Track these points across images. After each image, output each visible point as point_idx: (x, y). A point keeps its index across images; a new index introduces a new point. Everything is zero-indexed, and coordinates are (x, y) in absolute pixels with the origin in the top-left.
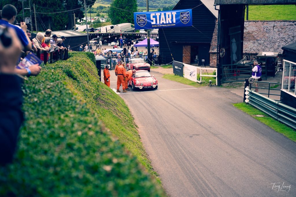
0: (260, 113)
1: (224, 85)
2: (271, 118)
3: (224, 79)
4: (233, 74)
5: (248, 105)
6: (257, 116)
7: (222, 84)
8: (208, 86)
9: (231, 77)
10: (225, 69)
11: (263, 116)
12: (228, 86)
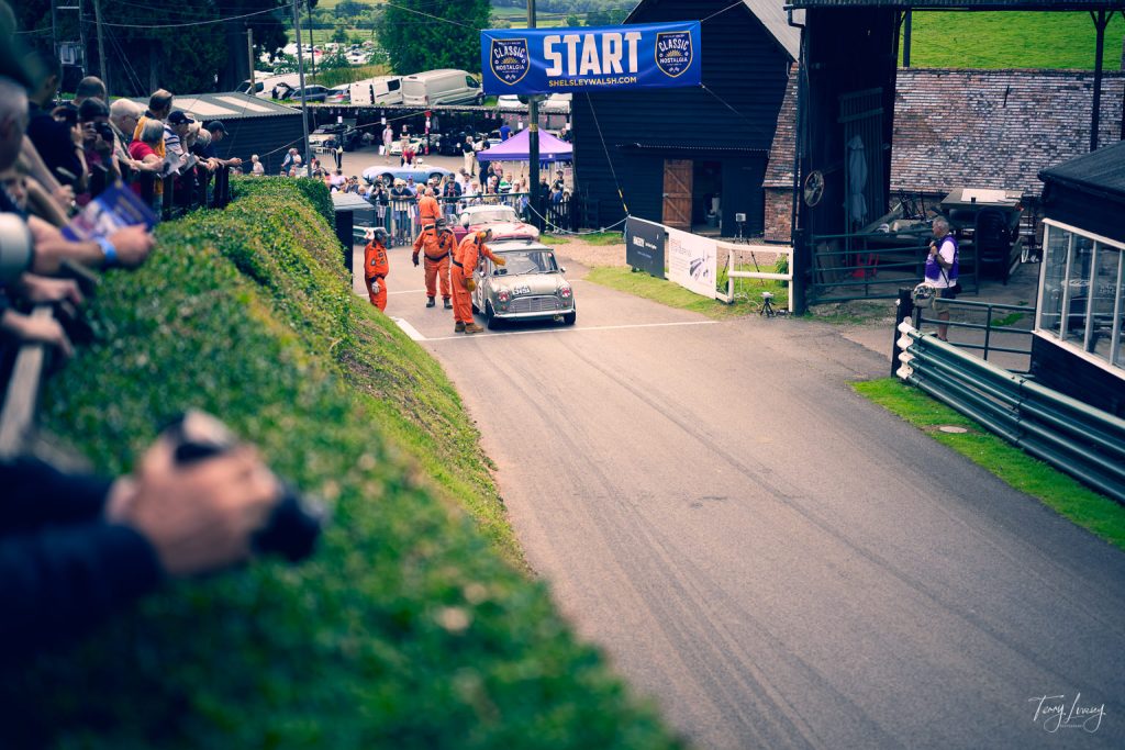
0: (955, 418)
1: (819, 310)
2: (996, 439)
3: (817, 288)
4: (854, 271)
5: (907, 388)
6: (942, 429)
7: (811, 308)
8: (758, 315)
9: (845, 282)
10: (823, 251)
11: (964, 430)
12: (835, 316)
